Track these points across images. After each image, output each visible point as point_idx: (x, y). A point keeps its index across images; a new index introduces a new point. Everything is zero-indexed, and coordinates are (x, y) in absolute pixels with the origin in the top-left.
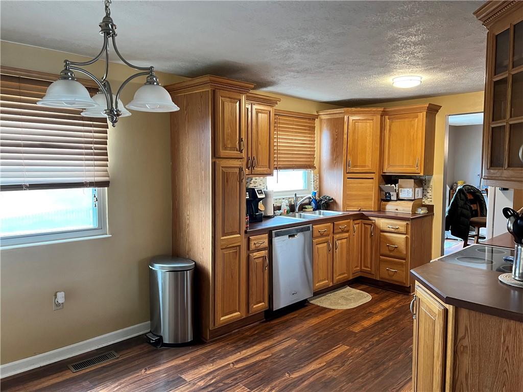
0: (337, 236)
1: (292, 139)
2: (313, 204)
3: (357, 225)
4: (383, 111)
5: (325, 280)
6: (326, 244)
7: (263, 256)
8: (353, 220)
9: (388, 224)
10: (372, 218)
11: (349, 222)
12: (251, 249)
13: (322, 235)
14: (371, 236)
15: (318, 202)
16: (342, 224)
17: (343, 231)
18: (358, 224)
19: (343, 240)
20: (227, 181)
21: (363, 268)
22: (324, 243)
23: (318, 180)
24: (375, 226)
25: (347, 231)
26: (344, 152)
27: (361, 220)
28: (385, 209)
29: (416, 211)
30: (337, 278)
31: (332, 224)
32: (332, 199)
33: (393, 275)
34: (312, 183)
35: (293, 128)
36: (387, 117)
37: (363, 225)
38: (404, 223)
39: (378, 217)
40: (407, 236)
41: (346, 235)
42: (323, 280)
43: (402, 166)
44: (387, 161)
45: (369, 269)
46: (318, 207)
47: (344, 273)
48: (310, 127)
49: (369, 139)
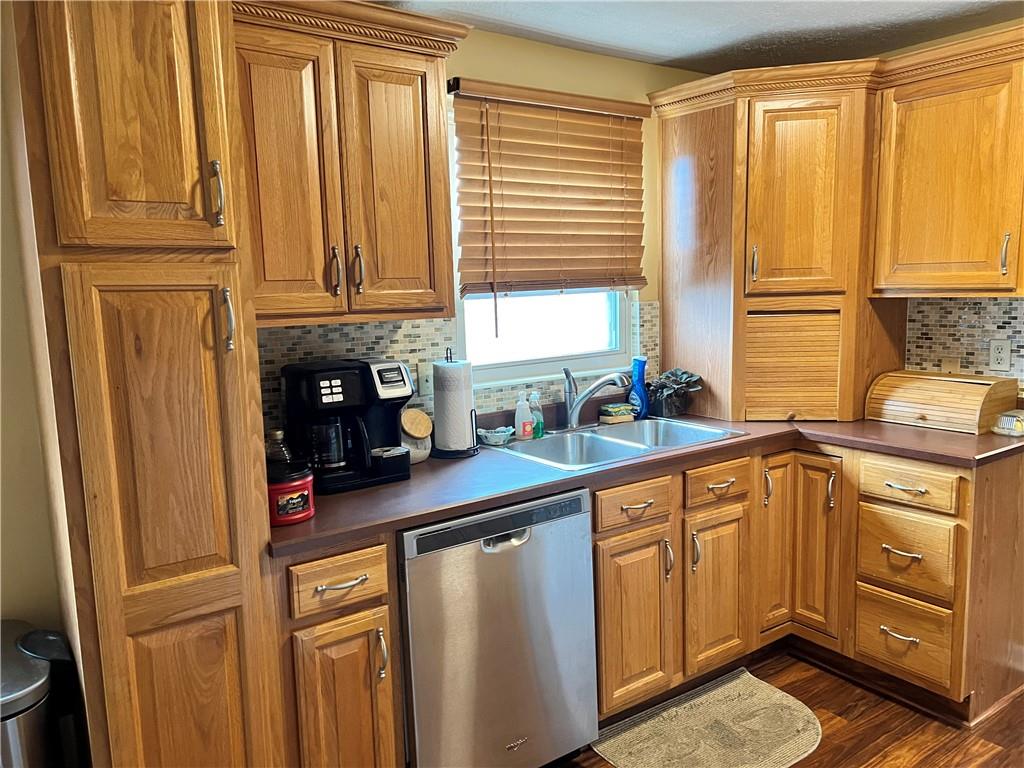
0: (700, 517)
1: (553, 188)
2: (636, 399)
3: (779, 472)
4: (877, 73)
5: (651, 670)
6: (654, 549)
7: (367, 634)
8: (765, 457)
9: (886, 473)
10: (829, 449)
11: (746, 467)
12: (297, 616)
13: (635, 521)
14: (828, 509)
15: (655, 392)
16: (720, 476)
17: (722, 499)
18: (785, 465)
19: (719, 529)
20: (139, 351)
21: (799, 611)
22: (648, 546)
23: (657, 321)
24: (840, 477)
25: (741, 497)
26: (737, 225)
27: (792, 454)
28: (880, 414)
29: (995, 424)
30: (701, 657)
31: (680, 478)
32: (700, 381)
33: (905, 653)
34: (637, 329)
35: (556, 150)
36: (890, 93)
37: (800, 468)
38: (950, 476)
39: (853, 447)
40: (959, 521)
41: (736, 509)
42: (642, 674)
43: (945, 265)
44: (887, 249)
45: (820, 618)
46: (651, 409)
47: (730, 638)
48: (621, 145)
49: (822, 177)
